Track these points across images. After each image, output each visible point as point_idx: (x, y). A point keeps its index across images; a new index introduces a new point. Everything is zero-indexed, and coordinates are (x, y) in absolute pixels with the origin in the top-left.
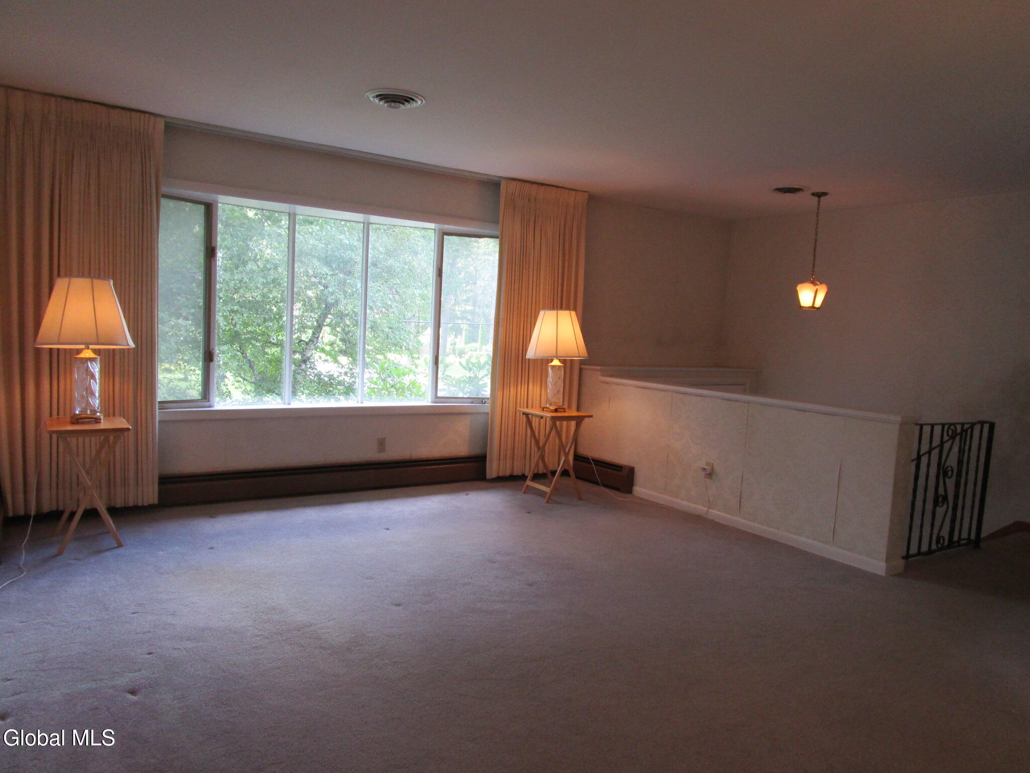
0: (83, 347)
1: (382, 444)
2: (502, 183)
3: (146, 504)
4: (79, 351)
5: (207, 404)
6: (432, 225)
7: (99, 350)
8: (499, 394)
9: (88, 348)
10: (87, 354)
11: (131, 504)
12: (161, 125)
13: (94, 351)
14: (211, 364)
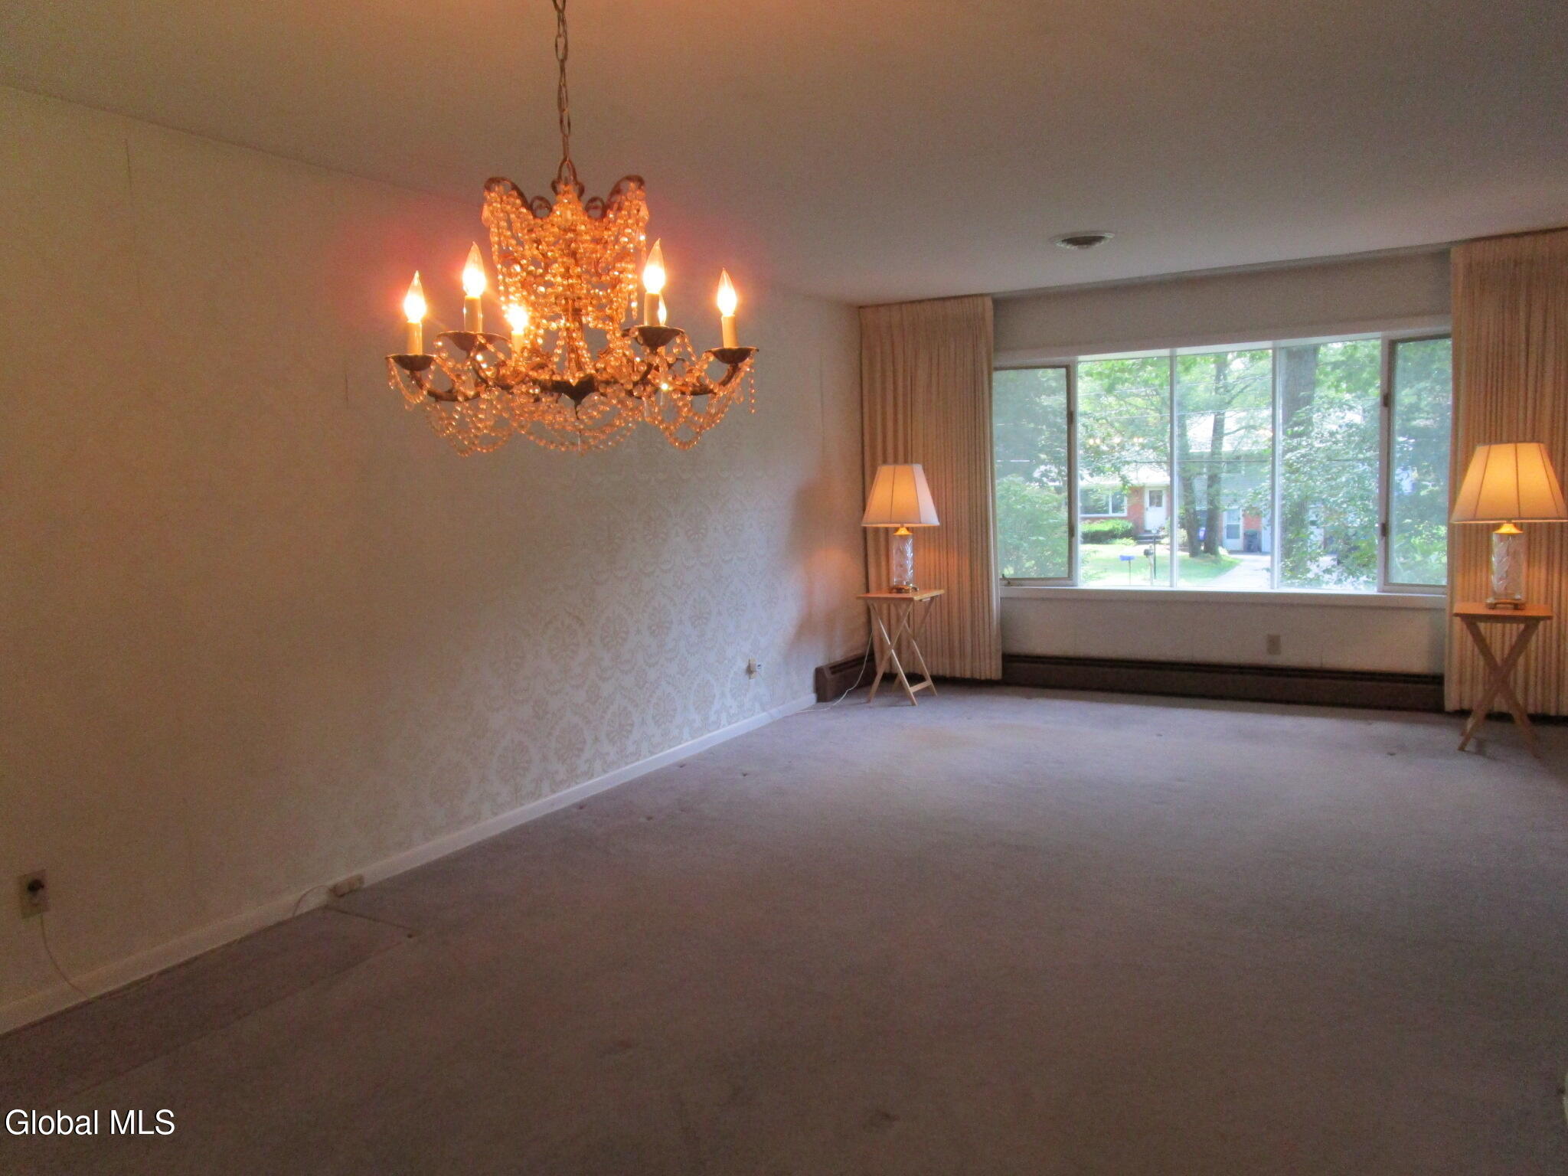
0: (899, 525)
1: (1274, 643)
2: (1452, 250)
3: (983, 678)
4: (897, 529)
5: (1069, 582)
6: (1378, 334)
7: (913, 528)
8: (1459, 580)
9: (902, 527)
10: (903, 532)
11: (968, 675)
12: (989, 303)
13: (908, 529)
14: (1074, 539)
